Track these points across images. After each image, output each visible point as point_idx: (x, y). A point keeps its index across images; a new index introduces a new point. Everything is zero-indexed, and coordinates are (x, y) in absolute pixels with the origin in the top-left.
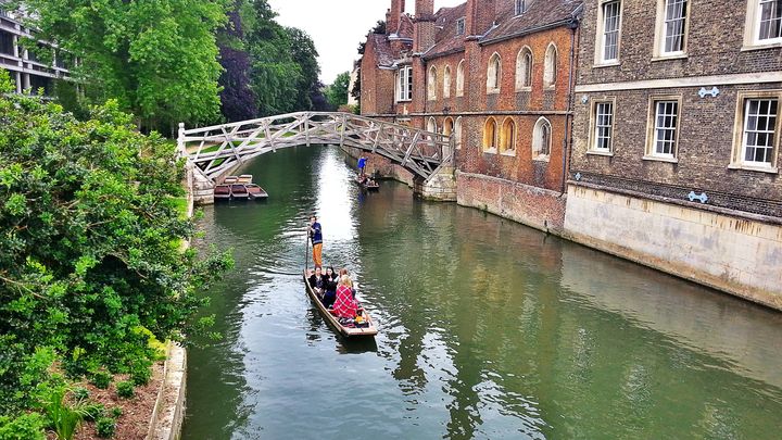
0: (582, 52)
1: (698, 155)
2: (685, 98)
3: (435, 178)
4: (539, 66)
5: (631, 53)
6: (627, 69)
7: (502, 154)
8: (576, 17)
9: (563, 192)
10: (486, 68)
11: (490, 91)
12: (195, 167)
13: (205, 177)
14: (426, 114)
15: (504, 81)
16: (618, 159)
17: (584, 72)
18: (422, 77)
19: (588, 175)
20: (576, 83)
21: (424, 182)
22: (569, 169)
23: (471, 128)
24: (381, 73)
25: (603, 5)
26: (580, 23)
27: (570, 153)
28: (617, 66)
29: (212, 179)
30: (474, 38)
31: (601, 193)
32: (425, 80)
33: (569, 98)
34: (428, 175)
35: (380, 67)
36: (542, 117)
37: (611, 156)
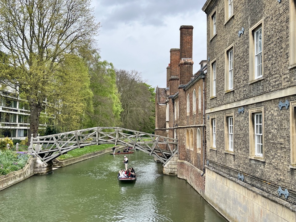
0: (207, 91)
1: (241, 149)
2: (235, 115)
3: (168, 163)
4: (197, 100)
5: (219, 90)
6: (219, 99)
7: (191, 149)
8: (203, 72)
9: (204, 173)
10: (186, 102)
11: (188, 115)
12: (38, 156)
13: (43, 161)
14: (174, 128)
15: (190, 109)
16: (218, 152)
17: (208, 102)
18: (173, 108)
19: (211, 162)
20: (206, 109)
21: (163, 165)
22: (206, 159)
23: (181, 135)
24: (160, 107)
25: (213, 64)
26: (206, 75)
27: (206, 149)
28: (216, 97)
29: (46, 163)
30: (181, 87)
31: (214, 173)
32: (174, 110)
33: (204, 117)
34: (165, 161)
35: (160, 104)
36: (198, 128)
37: (216, 151)
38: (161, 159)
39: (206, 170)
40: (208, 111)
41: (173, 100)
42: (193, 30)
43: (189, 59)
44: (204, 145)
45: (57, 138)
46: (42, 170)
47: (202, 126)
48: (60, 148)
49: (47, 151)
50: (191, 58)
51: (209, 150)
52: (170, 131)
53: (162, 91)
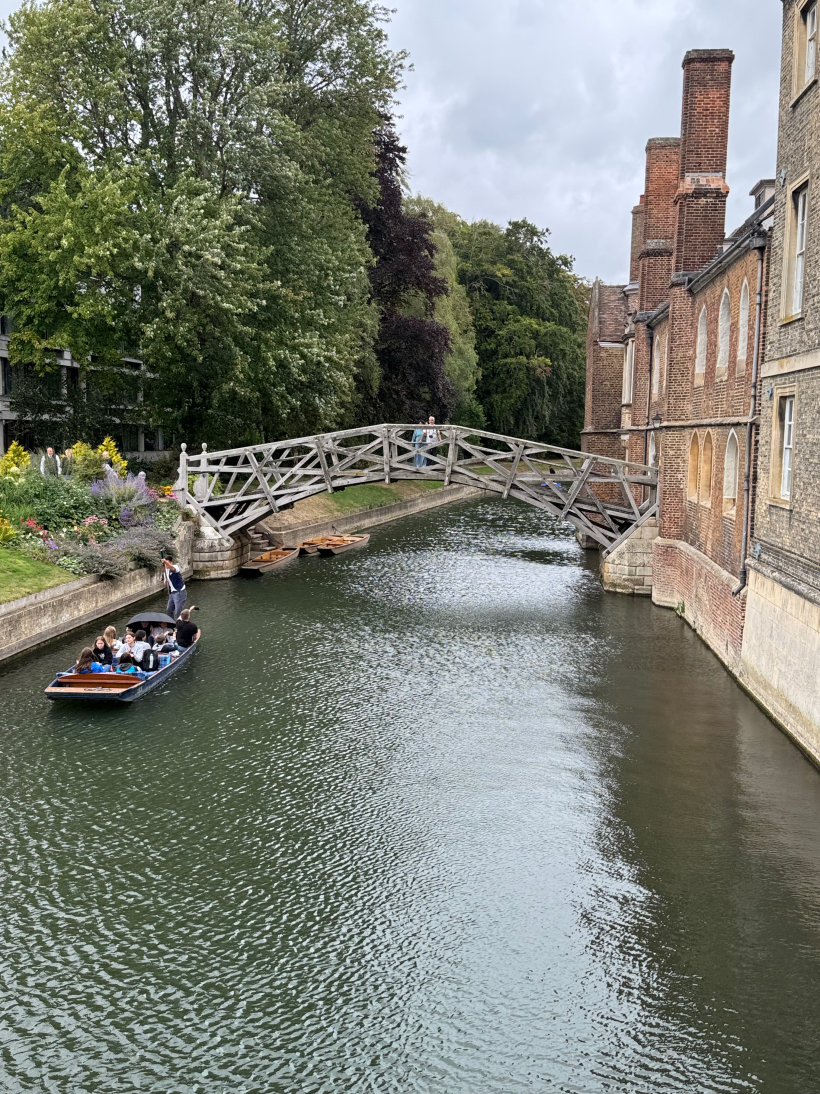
3: (623, 546)
4: (734, 328)
5: (814, 291)
6: (811, 326)
7: (702, 503)
8: (760, 225)
9: (744, 582)
10: (696, 336)
11: (699, 381)
12: (204, 515)
13: (217, 531)
14: (649, 427)
15: (708, 360)
16: (797, 516)
17: (772, 336)
18: (647, 359)
19: (768, 548)
20: (763, 360)
21: (604, 553)
22: (752, 536)
23: (672, 453)
24: (603, 354)
25: (796, 194)
26: (771, 237)
27: (754, 502)
28: (801, 319)
29: (230, 535)
30: (680, 279)
31: (778, 587)
32: (651, 365)
33: (753, 390)
34: (611, 540)
35: (602, 344)
36: (732, 430)
37: (791, 511)
38: (598, 535)
39: (752, 574)
40: (768, 370)
41: (650, 327)
42: (733, 64)
43: (711, 176)
44: (748, 490)
45: (259, 457)
46: (216, 557)
47: (746, 424)
48: (272, 491)
49: (231, 499)
50: (721, 174)
51: (765, 508)
52: (635, 438)
53: (613, 298)
